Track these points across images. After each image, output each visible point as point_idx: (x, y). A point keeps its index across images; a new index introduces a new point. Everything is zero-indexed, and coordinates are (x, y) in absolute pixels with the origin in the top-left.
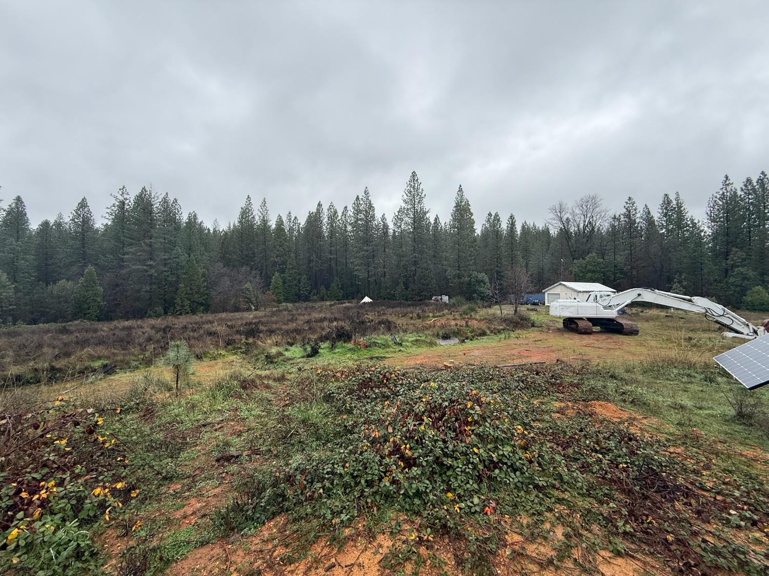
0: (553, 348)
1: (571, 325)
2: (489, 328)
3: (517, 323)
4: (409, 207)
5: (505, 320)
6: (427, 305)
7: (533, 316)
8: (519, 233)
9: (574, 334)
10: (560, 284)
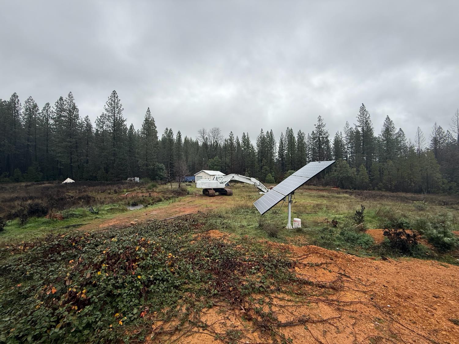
0: (196, 206)
1: (206, 192)
2: (163, 197)
3: (180, 193)
4: (110, 114)
5: (174, 192)
6: (123, 184)
7: (189, 189)
8: (183, 142)
9: (207, 197)
10: (203, 171)
